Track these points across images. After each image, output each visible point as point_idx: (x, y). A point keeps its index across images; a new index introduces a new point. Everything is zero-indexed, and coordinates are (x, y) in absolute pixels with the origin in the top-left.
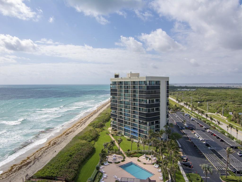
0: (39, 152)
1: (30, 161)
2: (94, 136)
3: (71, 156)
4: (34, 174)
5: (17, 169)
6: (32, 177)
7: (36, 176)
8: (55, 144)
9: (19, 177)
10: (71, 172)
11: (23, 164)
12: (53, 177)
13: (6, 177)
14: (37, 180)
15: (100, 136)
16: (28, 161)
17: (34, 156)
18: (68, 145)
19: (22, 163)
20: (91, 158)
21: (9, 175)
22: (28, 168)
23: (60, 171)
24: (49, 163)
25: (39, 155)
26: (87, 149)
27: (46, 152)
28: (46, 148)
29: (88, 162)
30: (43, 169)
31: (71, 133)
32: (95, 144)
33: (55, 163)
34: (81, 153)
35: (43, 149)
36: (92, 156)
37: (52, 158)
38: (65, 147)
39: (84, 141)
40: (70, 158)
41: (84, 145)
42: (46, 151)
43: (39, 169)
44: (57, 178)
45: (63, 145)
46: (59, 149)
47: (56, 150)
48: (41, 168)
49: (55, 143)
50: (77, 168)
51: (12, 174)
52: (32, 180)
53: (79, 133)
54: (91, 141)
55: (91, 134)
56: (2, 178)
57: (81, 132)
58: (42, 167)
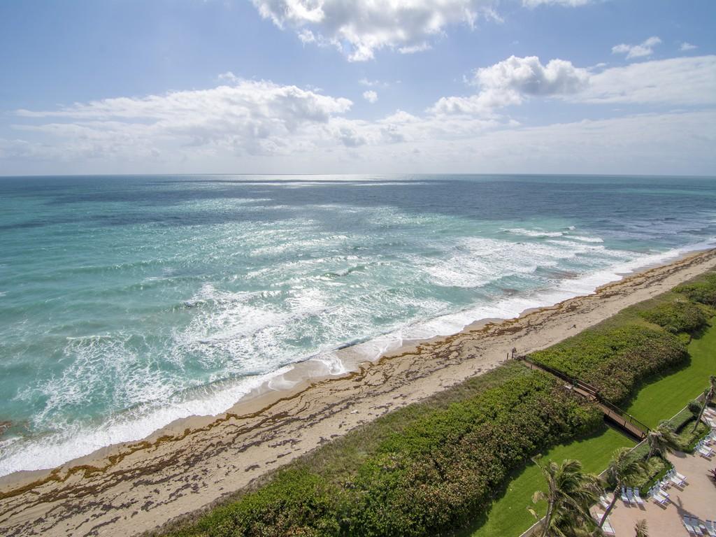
0: (537, 315)
1: (520, 326)
2: (691, 323)
3: (614, 348)
4: (527, 353)
5: (496, 332)
6: (524, 358)
7: (531, 359)
8: (573, 311)
9: (500, 348)
10: (614, 385)
11: (506, 327)
12: (567, 375)
13: (478, 339)
14: (535, 368)
15: (710, 326)
16: (516, 325)
17: (527, 319)
18: (607, 323)
19: (504, 324)
20: (674, 375)
21: (483, 337)
22: (516, 339)
23: (586, 371)
24: (558, 345)
25: (538, 322)
26: (663, 349)
27: (554, 320)
28: (554, 312)
29: (661, 381)
30: (546, 352)
31: (618, 296)
32: (689, 343)
33: (573, 351)
34: (643, 351)
35: (545, 312)
36: (676, 372)
37: (566, 338)
38: (599, 325)
39: (655, 327)
40: (612, 352)
41: (655, 337)
42: (553, 318)
43: (539, 349)
44: (578, 382)
45: (595, 318)
46: (584, 323)
47: (575, 323)
48: (542, 348)
49: (573, 308)
50: (630, 383)
51: (487, 336)
52: (523, 362)
53: (642, 303)
54: (679, 332)
55: (681, 316)
56: (471, 338)
57: (648, 302)
58: (545, 347)
